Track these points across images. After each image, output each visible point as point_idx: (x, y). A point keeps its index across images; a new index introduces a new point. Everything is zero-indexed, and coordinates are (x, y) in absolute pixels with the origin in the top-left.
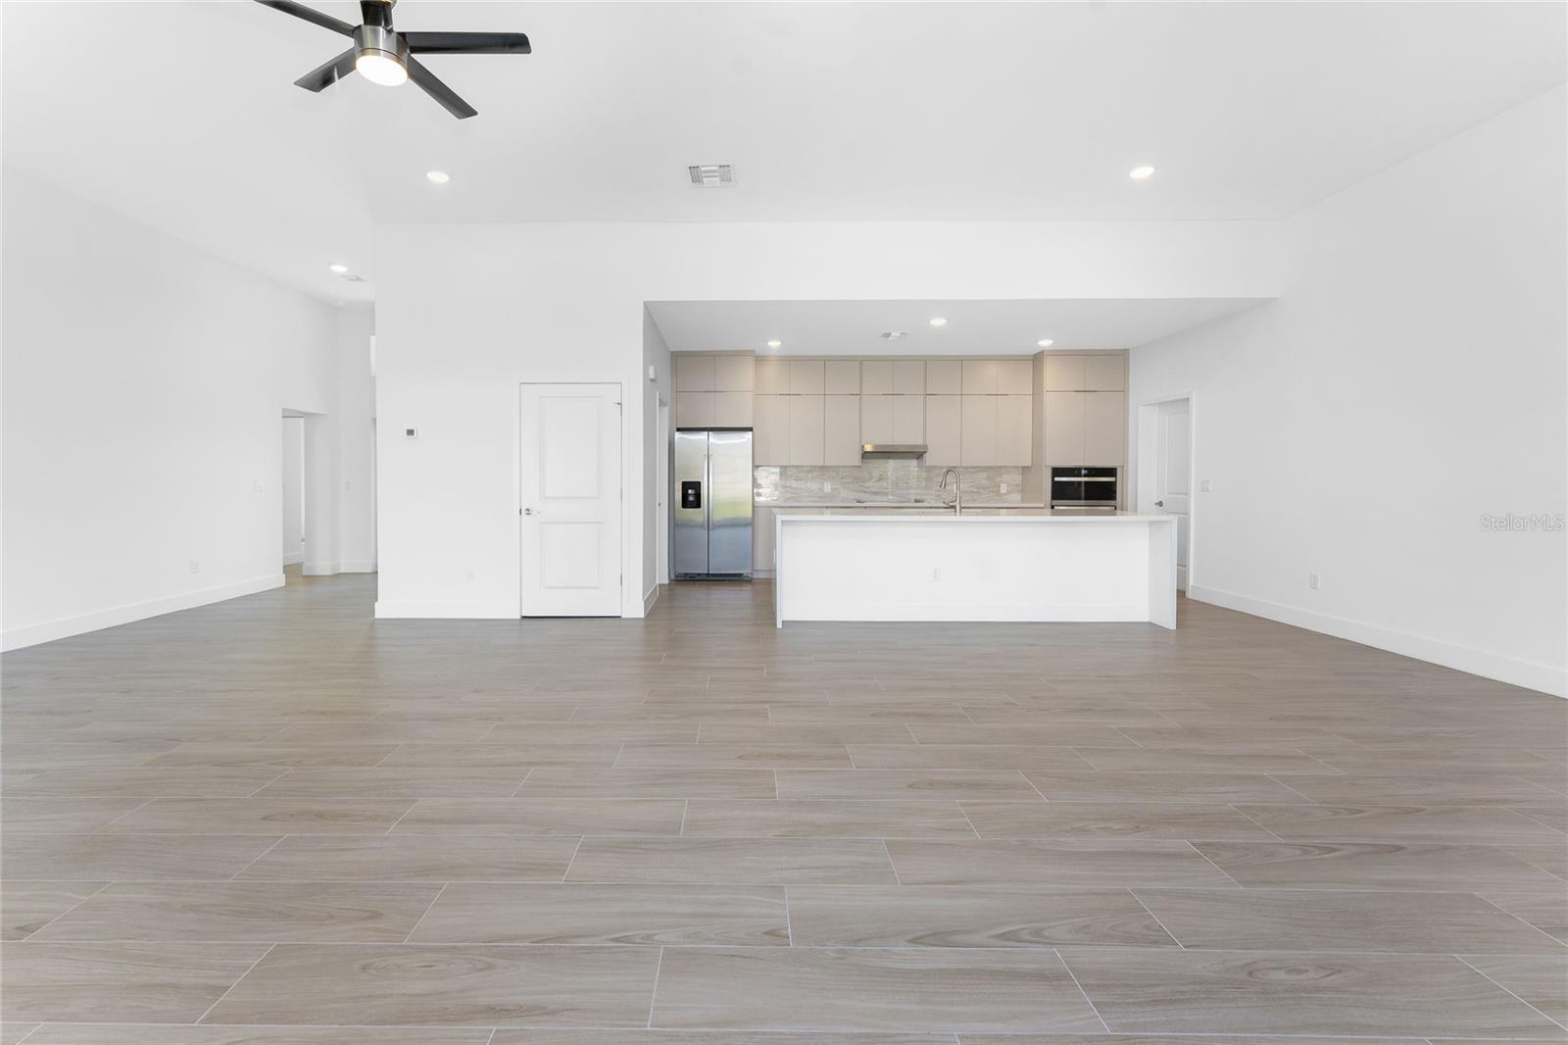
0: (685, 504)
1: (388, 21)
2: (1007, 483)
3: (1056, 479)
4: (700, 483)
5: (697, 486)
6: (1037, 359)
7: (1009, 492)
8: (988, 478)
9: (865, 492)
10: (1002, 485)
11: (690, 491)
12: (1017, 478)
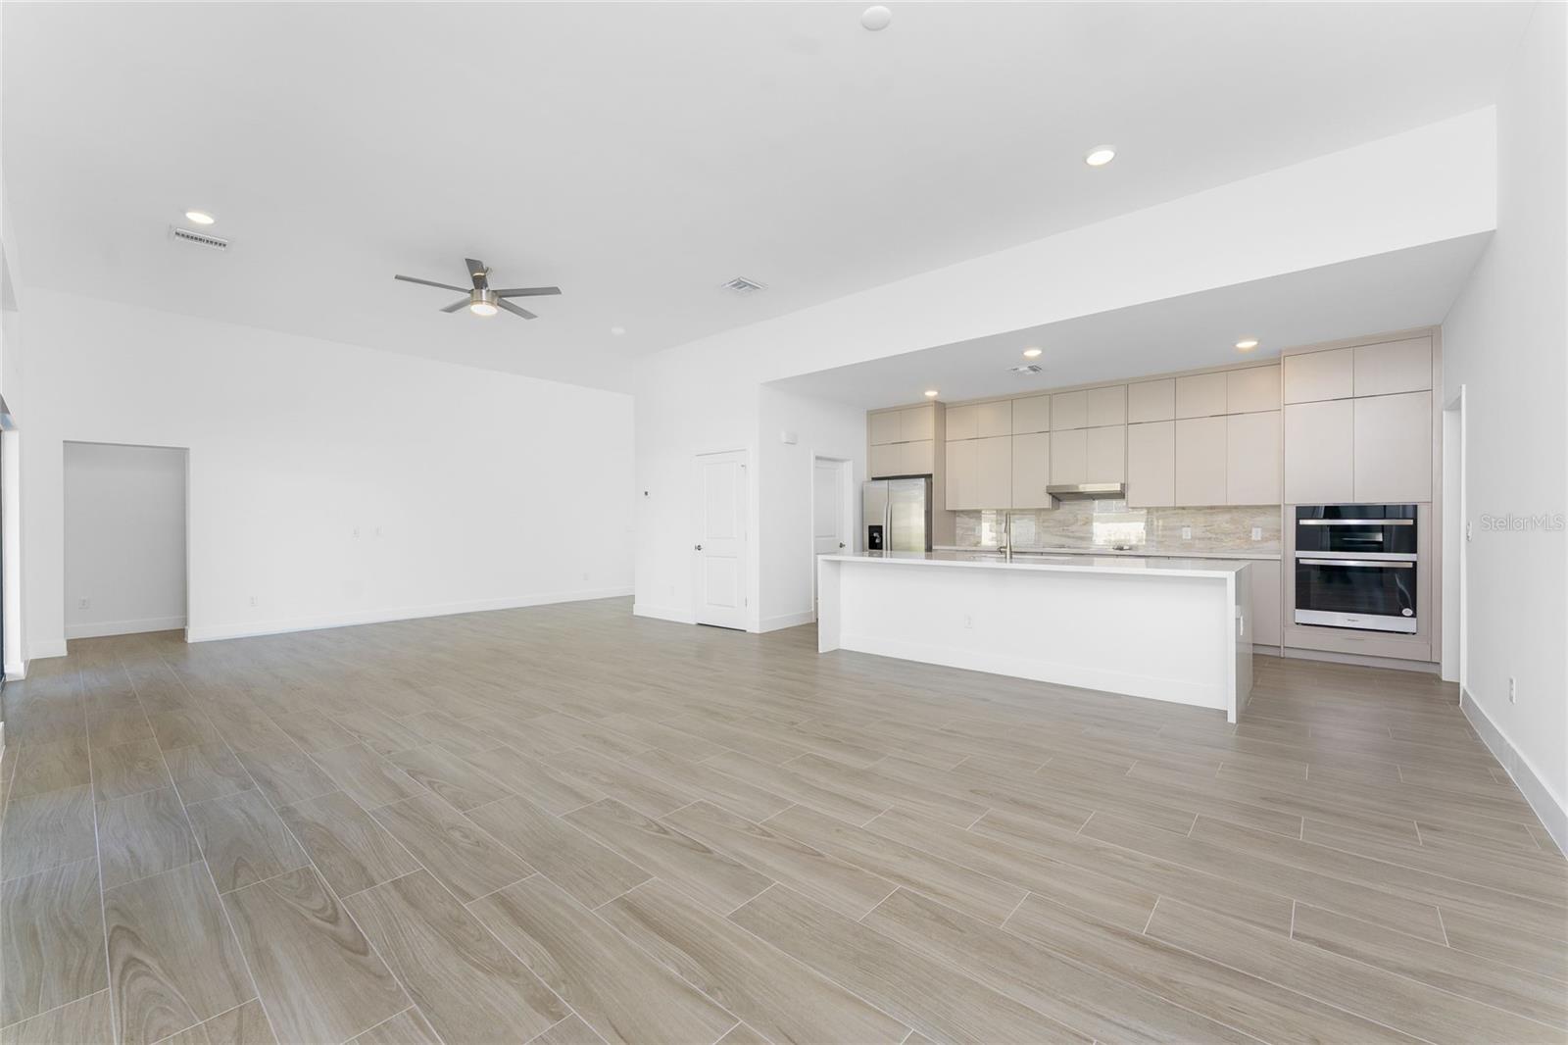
0: (872, 545)
1: (486, 286)
2: (1263, 528)
3: (1303, 522)
4: (881, 526)
5: (879, 529)
7: (1264, 540)
8: (1232, 521)
9: (1069, 537)
10: (1254, 530)
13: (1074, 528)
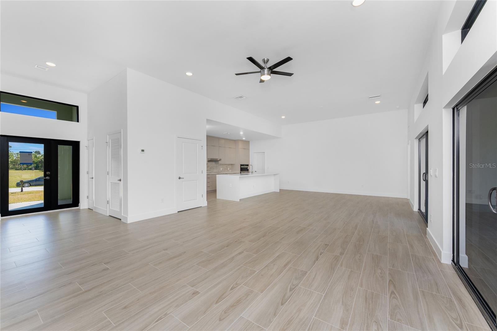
3: (241, 167)
6: (236, 141)
7: (229, 170)
8: (226, 167)
12: (231, 167)
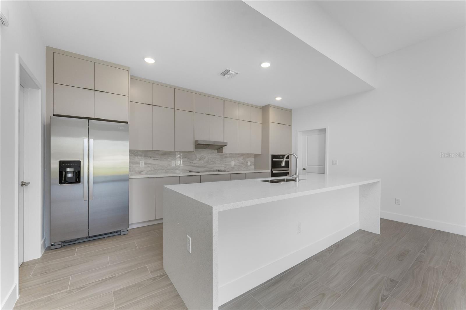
0: (63, 180)
2: (250, 161)
3: (274, 160)
4: (79, 162)
5: (76, 165)
6: (265, 109)
7: (250, 165)
8: (243, 159)
10: (248, 162)
11: (68, 169)
12: (253, 160)
13: (195, 162)
